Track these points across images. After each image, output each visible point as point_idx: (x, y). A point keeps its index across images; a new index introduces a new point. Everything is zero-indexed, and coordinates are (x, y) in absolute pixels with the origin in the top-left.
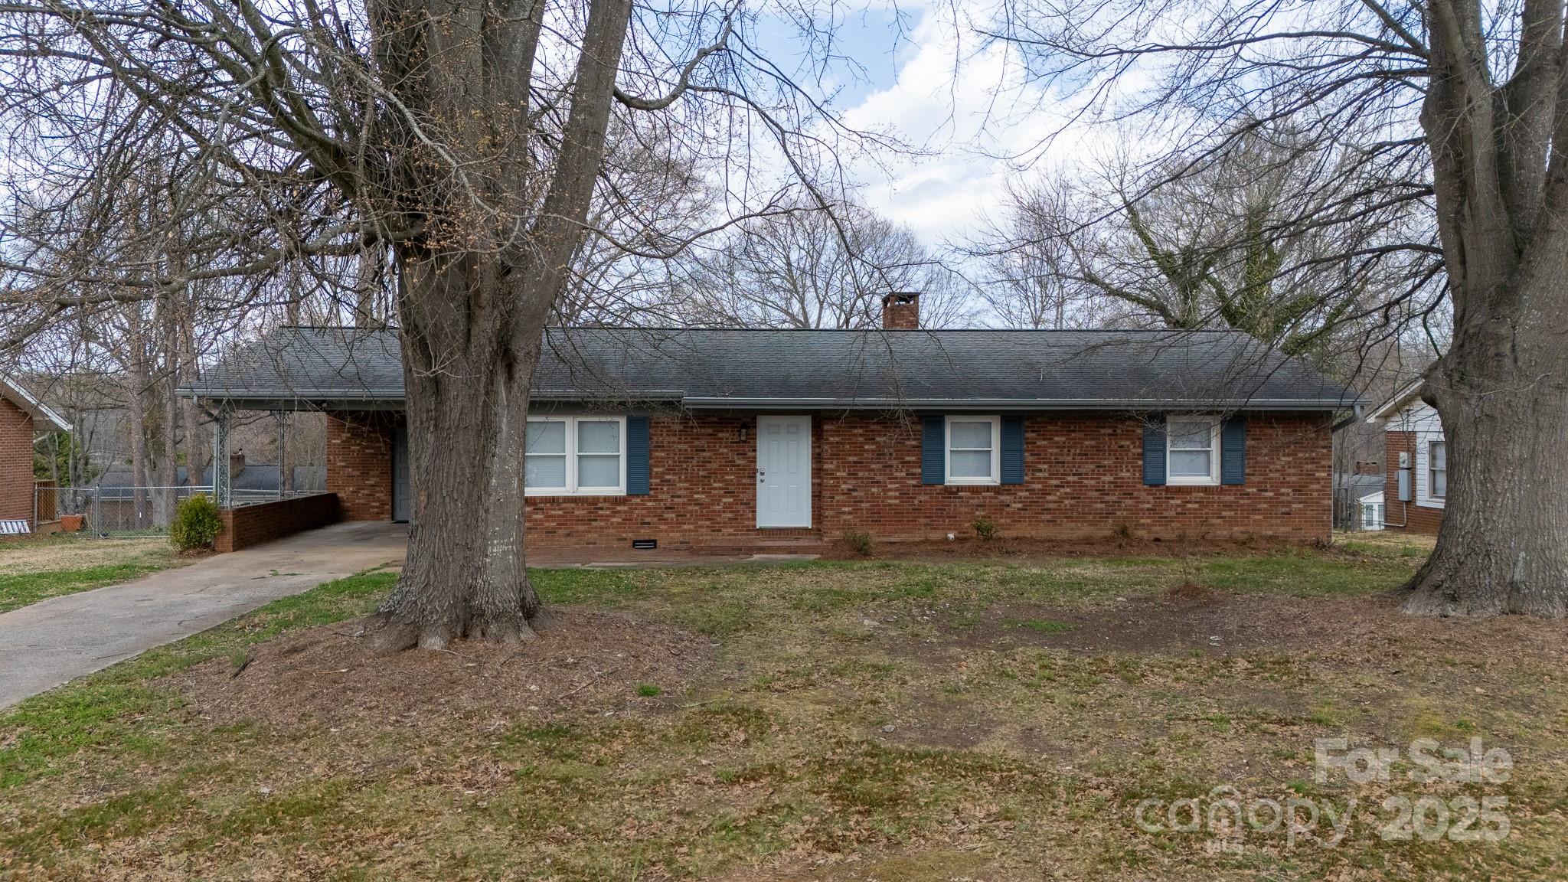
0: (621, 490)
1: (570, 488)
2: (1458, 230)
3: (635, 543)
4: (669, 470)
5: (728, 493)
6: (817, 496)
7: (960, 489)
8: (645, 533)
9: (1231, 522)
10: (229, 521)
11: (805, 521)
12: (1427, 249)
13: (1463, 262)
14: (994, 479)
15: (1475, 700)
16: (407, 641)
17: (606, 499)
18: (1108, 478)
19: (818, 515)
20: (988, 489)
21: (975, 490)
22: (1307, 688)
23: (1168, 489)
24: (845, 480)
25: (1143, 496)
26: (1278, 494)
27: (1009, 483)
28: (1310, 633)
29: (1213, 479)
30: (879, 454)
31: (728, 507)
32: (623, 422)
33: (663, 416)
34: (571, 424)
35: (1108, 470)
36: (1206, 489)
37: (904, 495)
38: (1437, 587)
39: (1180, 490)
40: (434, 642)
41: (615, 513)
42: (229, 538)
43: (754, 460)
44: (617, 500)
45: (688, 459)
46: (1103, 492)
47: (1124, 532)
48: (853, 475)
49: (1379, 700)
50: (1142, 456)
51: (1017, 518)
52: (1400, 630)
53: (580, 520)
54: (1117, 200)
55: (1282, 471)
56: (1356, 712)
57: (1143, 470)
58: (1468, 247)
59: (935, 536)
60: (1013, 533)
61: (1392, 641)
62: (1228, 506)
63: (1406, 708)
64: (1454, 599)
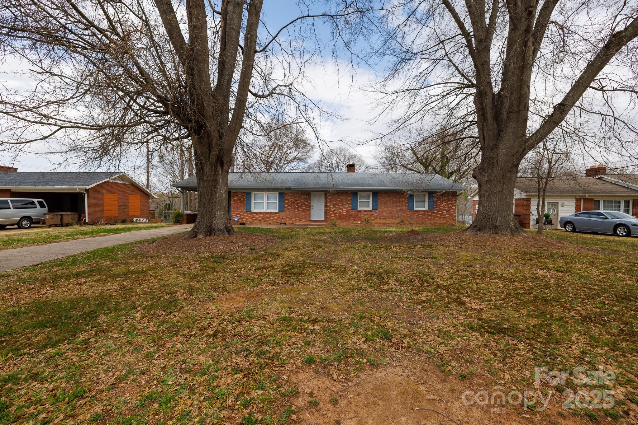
0: (277, 211)
1: (265, 210)
2: (483, 130)
3: (281, 224)
4: (289, 206)
5: (304, 211)
6: (326, 212)
7: (361, 211)
8: (283, 221)
9: (430, 219)
10: (185, 217)
11: (323, 219)
12: (477, 138)
13: (484, 139)
14: (370, 208)
15: (481, 254)
16: (194, 236)
17: (273, 213)
18: (399, 208)
19: (326, 217)
20: (369, 211)
21: (365, 211)
22: (434, 251)
23: (414, 211)
24: (332, 208)
25: (408, 213)
26: (443, 213)
27: (374, 209)
28: (440, 239)
29: (426, 209)
30: (341, 202)
31: (303, 215)
32: (278, 193)
33: (288, 192)
34: (265, 194)
35: (399, 206)
36: (424, 211)
37: (347, 212)
38: (475, 227)
39: (417, 211)
40: (200, 236)
41: (276, 216)
42: (185, 221)
43: (310, 203)
44: (276, 213)
45: (294, 203)
46: (398, 212)
47: (402, 221)
48: (334, 207)
49: (453, 253)
50: (407, 202)
51: (376, 218)
52: (464, 238)
53: (267, 218)
54: (409, 146)
55: (443, 207)
56: (446, 256)
57: (408, 206)
58: (485, 134)
59: (355, 222)
60: (375, 222)
61: (461, 240)
62: (430, 215)
63: (460, 256)
64: (479, 230)
